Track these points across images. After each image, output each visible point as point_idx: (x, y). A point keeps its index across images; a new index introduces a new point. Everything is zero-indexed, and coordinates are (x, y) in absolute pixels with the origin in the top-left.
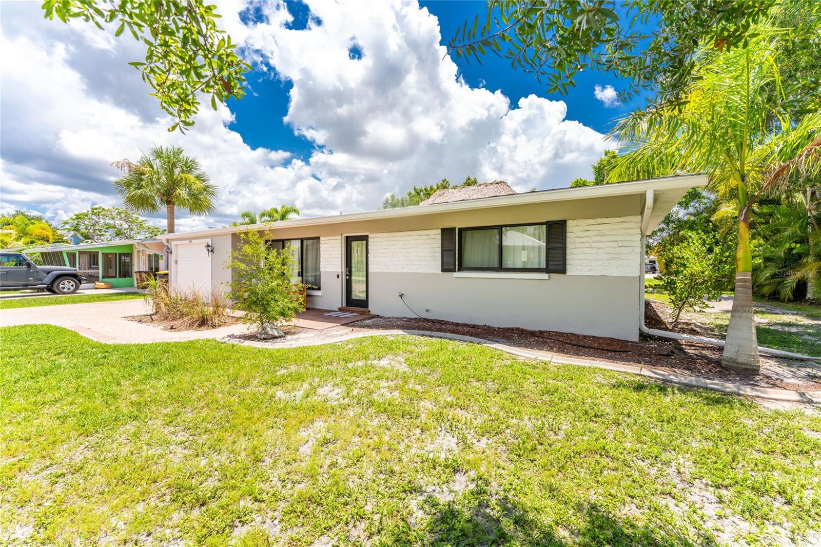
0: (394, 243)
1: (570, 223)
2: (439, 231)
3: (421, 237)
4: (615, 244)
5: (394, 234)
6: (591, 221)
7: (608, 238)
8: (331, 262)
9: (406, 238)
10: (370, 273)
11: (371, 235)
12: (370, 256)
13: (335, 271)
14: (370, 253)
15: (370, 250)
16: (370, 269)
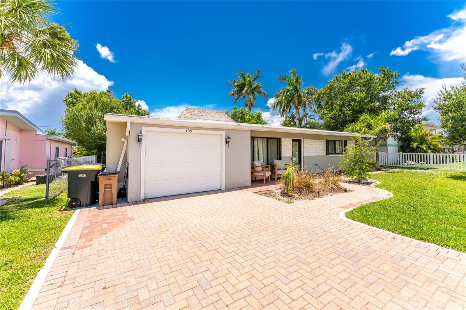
0: (312, 144)
1: (348, 142)
2: (325, 141)
3: (320, 142)
6: (350, 141)
8: (288, 152)
9: (316, 142)
10: (303, 156)
11: (305, 140)
12: (304, 149)
13: (289, 156)
14: (303, 147)
15: (303, 146)
16: (303, 154)
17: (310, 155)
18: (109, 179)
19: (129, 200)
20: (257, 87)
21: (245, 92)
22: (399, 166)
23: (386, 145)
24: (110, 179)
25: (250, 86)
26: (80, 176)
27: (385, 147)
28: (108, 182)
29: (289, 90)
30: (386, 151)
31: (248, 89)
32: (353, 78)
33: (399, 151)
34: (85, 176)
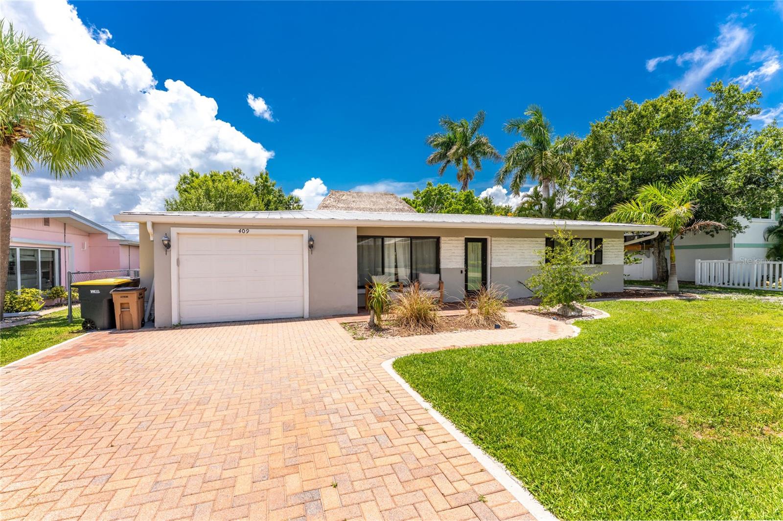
0: (512, 245)
1: (604, 240)
2: (544, 239)
3: (532, 242)
4: (617, 251)
5: (512, 239)
6: (610, 240)
7: (616, 248)
8: (454, 260)
9: (522, 242)
10: (491, 268)
11: (493, 239)
12: (491, 255)
13: (458, 267)
14: (491, 252)
15: (491, 250)
16: (491, 264)
17: (506, 266)
18: (125, 297)
19: (156, 324)
20: (478, 145)
21: (454, 154)
22: (748, 288)
23: (728, 246)
24: (127, 297)
25: (466, 144)
26: (93, 292)
27: (727, 249)
28: (124, 300)
29: (524, 147)
30: (729, 257)
31: (458, 149)
32: (640, 113)
33: (768, 257)
34: (98, 292)
